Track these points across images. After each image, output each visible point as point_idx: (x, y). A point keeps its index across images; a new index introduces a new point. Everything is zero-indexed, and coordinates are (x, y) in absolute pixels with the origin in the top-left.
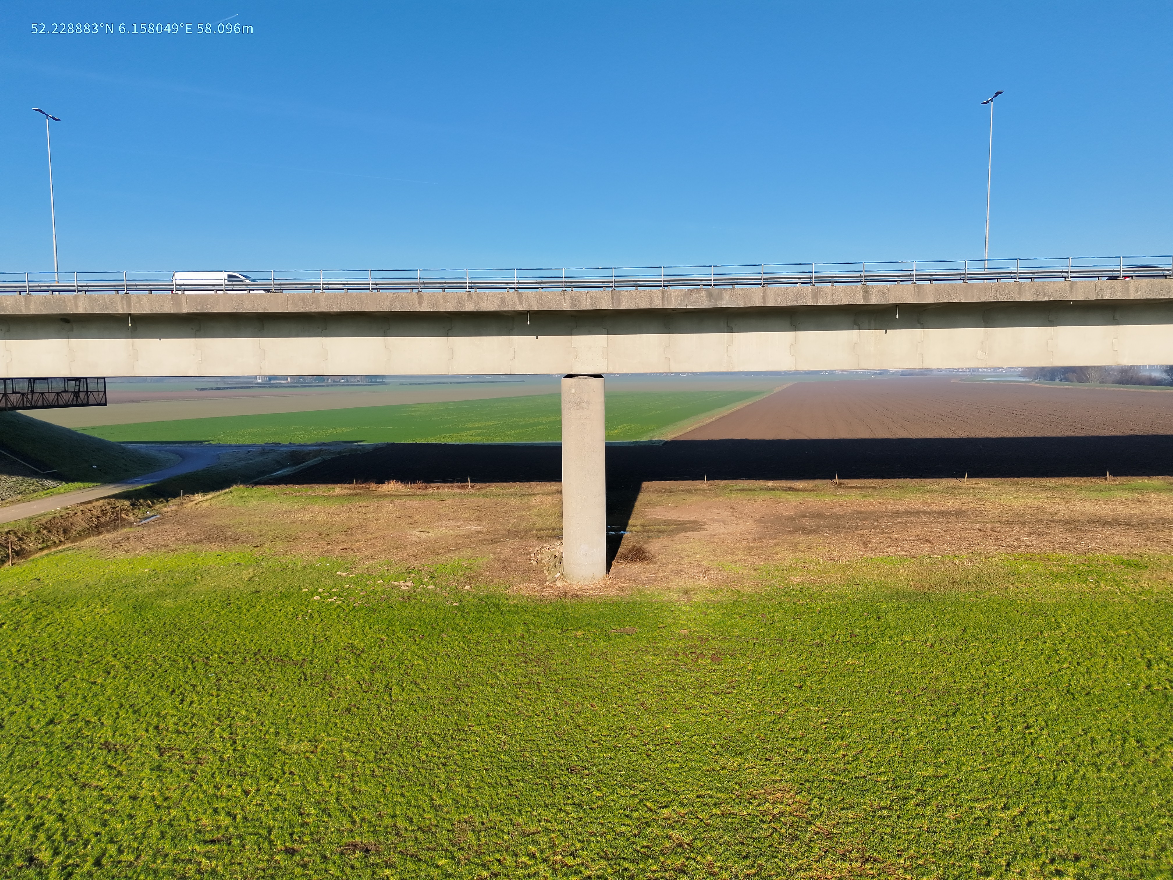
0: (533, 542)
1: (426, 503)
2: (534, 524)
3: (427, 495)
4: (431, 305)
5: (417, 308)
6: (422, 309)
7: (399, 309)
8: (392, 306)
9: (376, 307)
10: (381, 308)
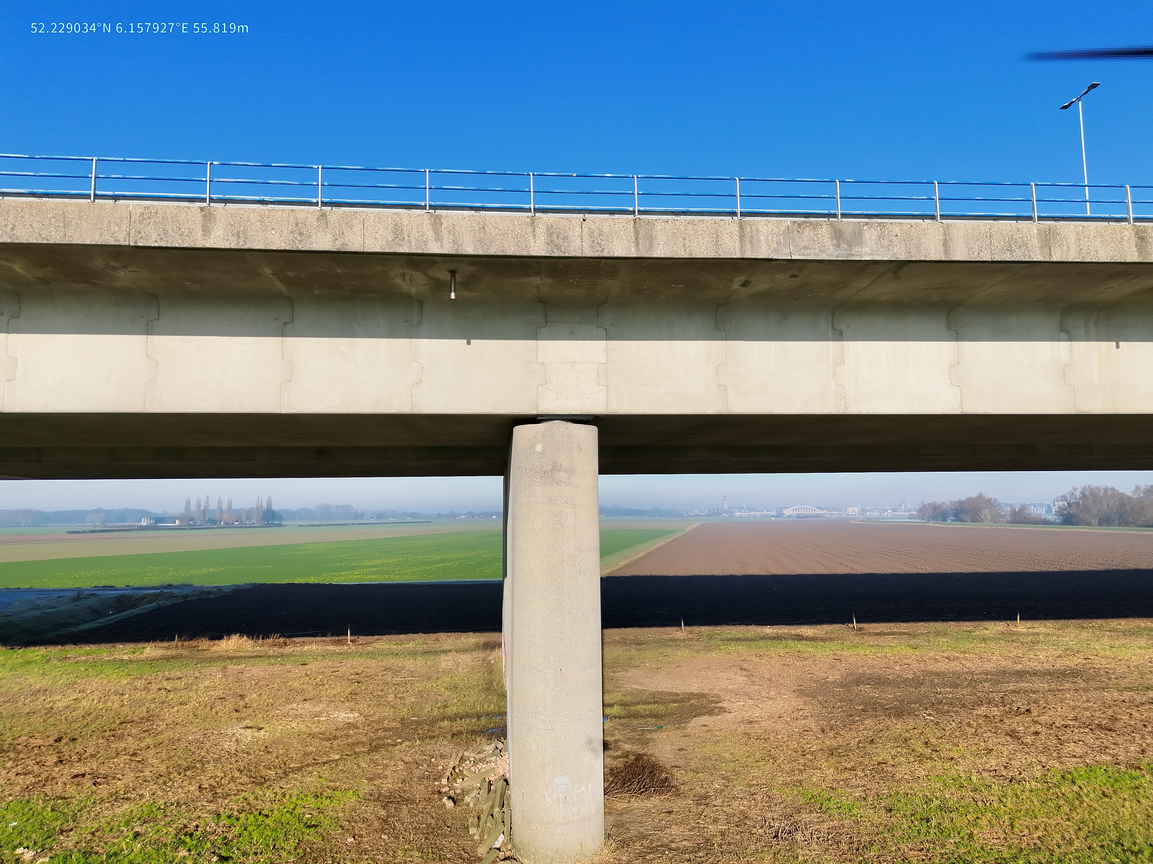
0: (444, 746)
1: (277, 669)
2: (446, 706)
3: (282, 655)
4: (233, 234)
5: (198, 240)
6: (210, 243)
7: (156, 241)
8: (140, 235)
9: (101, 235)
10: (112, 237)
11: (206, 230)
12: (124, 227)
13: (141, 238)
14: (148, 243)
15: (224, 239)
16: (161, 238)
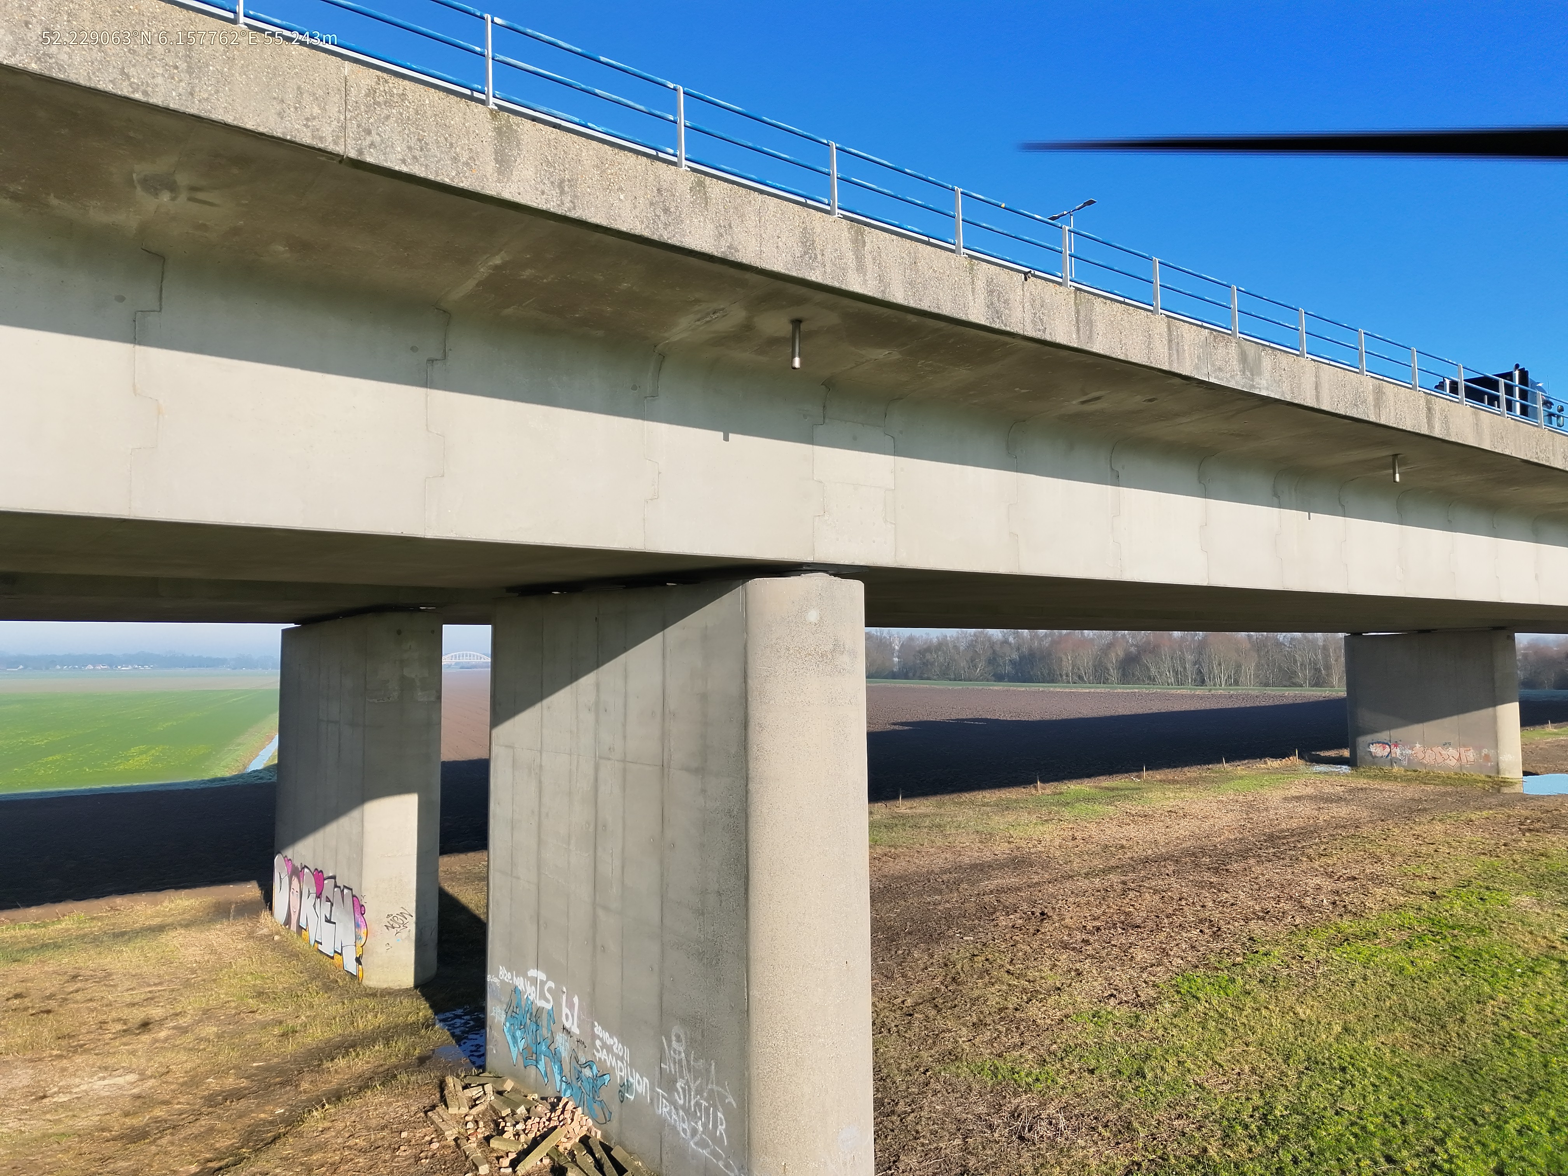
4: (552, 183)
5: (487, 179)
6: (509, 192)
7: (404, 161)
8: (369, 139)
9: (281, 115)
10: (305, 125)
11: (503, 162)
12: (333, 110)
13: (372, 145)
14: (386, 161)
15: (537, 189)
16: (415, 157)
